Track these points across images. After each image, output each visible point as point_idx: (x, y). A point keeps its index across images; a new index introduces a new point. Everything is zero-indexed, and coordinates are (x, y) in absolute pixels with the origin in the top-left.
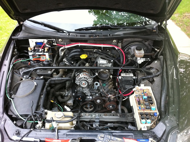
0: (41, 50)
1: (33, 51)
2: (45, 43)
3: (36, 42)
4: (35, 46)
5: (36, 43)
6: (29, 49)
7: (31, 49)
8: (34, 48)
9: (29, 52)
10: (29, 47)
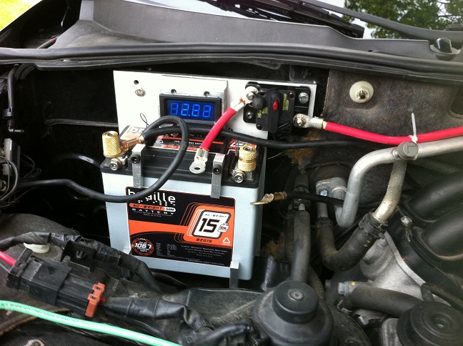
0: (199, 163)
1: (137, 167)
2: (236, 105)
3: (167, 92)
4: (156, 126)
5: (169, 104)
6: (109, 145)
7: (125, 148)
8: (150, 139)
9: (109, 171)
10: (106, 130)
